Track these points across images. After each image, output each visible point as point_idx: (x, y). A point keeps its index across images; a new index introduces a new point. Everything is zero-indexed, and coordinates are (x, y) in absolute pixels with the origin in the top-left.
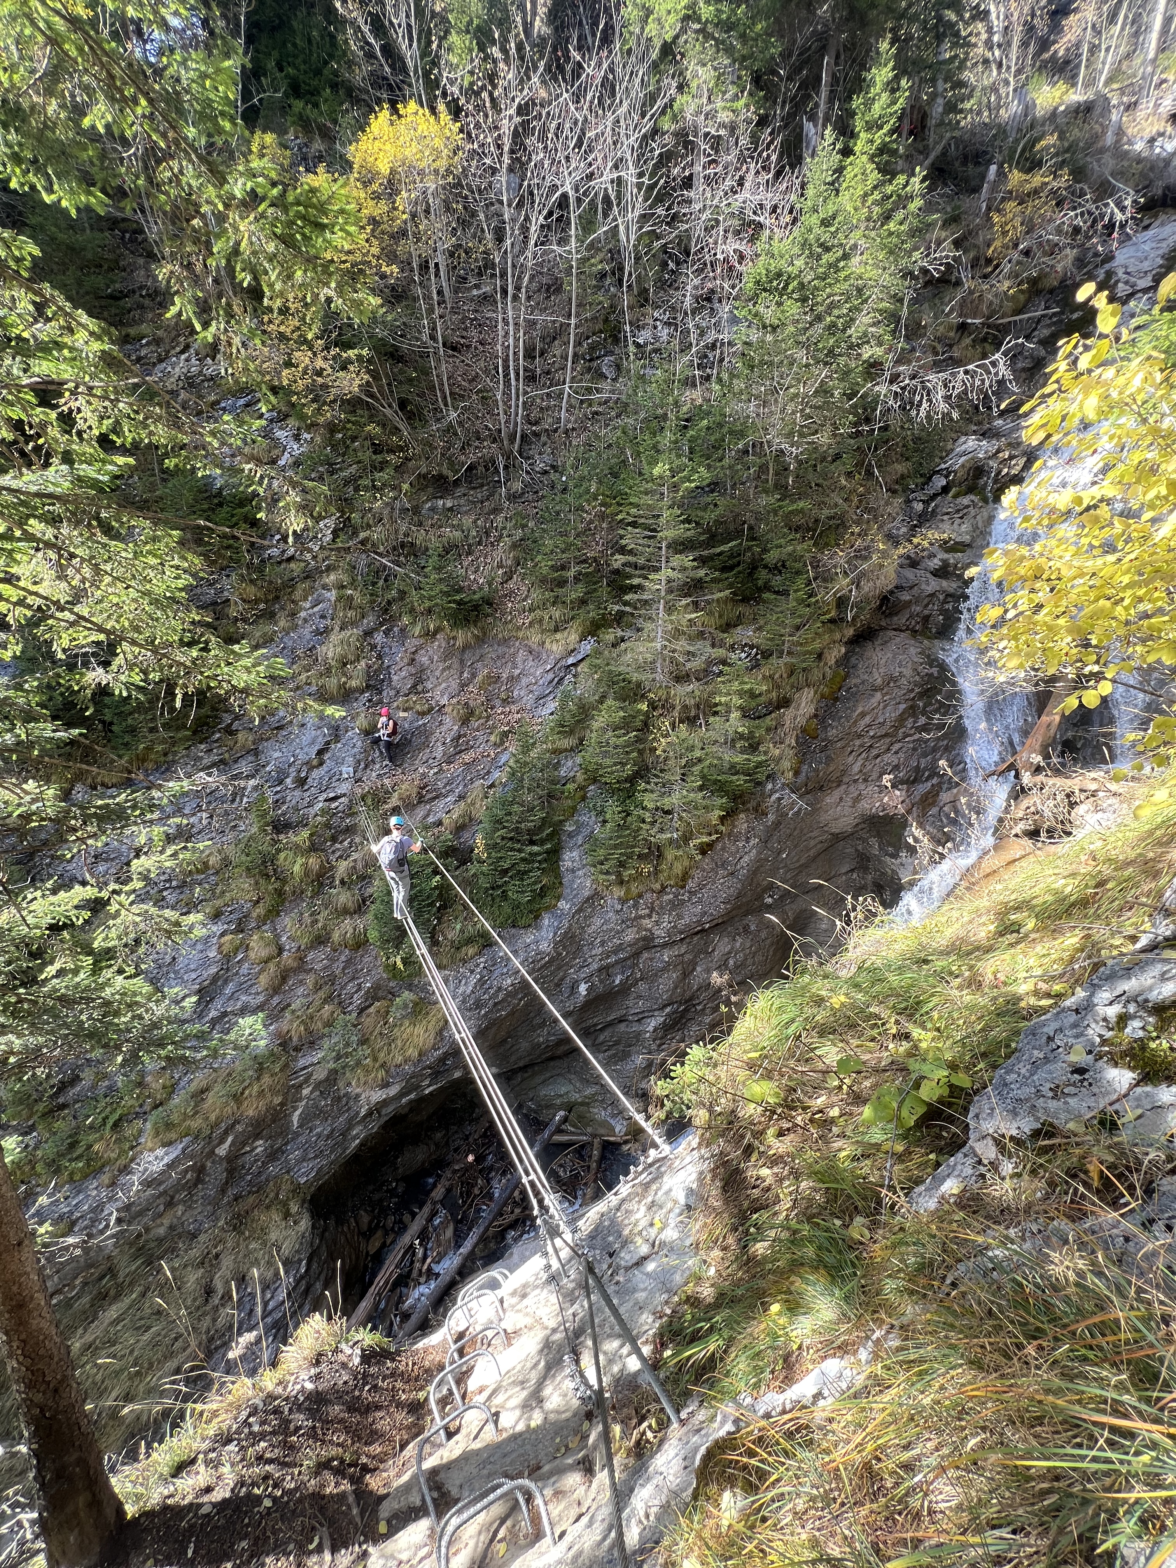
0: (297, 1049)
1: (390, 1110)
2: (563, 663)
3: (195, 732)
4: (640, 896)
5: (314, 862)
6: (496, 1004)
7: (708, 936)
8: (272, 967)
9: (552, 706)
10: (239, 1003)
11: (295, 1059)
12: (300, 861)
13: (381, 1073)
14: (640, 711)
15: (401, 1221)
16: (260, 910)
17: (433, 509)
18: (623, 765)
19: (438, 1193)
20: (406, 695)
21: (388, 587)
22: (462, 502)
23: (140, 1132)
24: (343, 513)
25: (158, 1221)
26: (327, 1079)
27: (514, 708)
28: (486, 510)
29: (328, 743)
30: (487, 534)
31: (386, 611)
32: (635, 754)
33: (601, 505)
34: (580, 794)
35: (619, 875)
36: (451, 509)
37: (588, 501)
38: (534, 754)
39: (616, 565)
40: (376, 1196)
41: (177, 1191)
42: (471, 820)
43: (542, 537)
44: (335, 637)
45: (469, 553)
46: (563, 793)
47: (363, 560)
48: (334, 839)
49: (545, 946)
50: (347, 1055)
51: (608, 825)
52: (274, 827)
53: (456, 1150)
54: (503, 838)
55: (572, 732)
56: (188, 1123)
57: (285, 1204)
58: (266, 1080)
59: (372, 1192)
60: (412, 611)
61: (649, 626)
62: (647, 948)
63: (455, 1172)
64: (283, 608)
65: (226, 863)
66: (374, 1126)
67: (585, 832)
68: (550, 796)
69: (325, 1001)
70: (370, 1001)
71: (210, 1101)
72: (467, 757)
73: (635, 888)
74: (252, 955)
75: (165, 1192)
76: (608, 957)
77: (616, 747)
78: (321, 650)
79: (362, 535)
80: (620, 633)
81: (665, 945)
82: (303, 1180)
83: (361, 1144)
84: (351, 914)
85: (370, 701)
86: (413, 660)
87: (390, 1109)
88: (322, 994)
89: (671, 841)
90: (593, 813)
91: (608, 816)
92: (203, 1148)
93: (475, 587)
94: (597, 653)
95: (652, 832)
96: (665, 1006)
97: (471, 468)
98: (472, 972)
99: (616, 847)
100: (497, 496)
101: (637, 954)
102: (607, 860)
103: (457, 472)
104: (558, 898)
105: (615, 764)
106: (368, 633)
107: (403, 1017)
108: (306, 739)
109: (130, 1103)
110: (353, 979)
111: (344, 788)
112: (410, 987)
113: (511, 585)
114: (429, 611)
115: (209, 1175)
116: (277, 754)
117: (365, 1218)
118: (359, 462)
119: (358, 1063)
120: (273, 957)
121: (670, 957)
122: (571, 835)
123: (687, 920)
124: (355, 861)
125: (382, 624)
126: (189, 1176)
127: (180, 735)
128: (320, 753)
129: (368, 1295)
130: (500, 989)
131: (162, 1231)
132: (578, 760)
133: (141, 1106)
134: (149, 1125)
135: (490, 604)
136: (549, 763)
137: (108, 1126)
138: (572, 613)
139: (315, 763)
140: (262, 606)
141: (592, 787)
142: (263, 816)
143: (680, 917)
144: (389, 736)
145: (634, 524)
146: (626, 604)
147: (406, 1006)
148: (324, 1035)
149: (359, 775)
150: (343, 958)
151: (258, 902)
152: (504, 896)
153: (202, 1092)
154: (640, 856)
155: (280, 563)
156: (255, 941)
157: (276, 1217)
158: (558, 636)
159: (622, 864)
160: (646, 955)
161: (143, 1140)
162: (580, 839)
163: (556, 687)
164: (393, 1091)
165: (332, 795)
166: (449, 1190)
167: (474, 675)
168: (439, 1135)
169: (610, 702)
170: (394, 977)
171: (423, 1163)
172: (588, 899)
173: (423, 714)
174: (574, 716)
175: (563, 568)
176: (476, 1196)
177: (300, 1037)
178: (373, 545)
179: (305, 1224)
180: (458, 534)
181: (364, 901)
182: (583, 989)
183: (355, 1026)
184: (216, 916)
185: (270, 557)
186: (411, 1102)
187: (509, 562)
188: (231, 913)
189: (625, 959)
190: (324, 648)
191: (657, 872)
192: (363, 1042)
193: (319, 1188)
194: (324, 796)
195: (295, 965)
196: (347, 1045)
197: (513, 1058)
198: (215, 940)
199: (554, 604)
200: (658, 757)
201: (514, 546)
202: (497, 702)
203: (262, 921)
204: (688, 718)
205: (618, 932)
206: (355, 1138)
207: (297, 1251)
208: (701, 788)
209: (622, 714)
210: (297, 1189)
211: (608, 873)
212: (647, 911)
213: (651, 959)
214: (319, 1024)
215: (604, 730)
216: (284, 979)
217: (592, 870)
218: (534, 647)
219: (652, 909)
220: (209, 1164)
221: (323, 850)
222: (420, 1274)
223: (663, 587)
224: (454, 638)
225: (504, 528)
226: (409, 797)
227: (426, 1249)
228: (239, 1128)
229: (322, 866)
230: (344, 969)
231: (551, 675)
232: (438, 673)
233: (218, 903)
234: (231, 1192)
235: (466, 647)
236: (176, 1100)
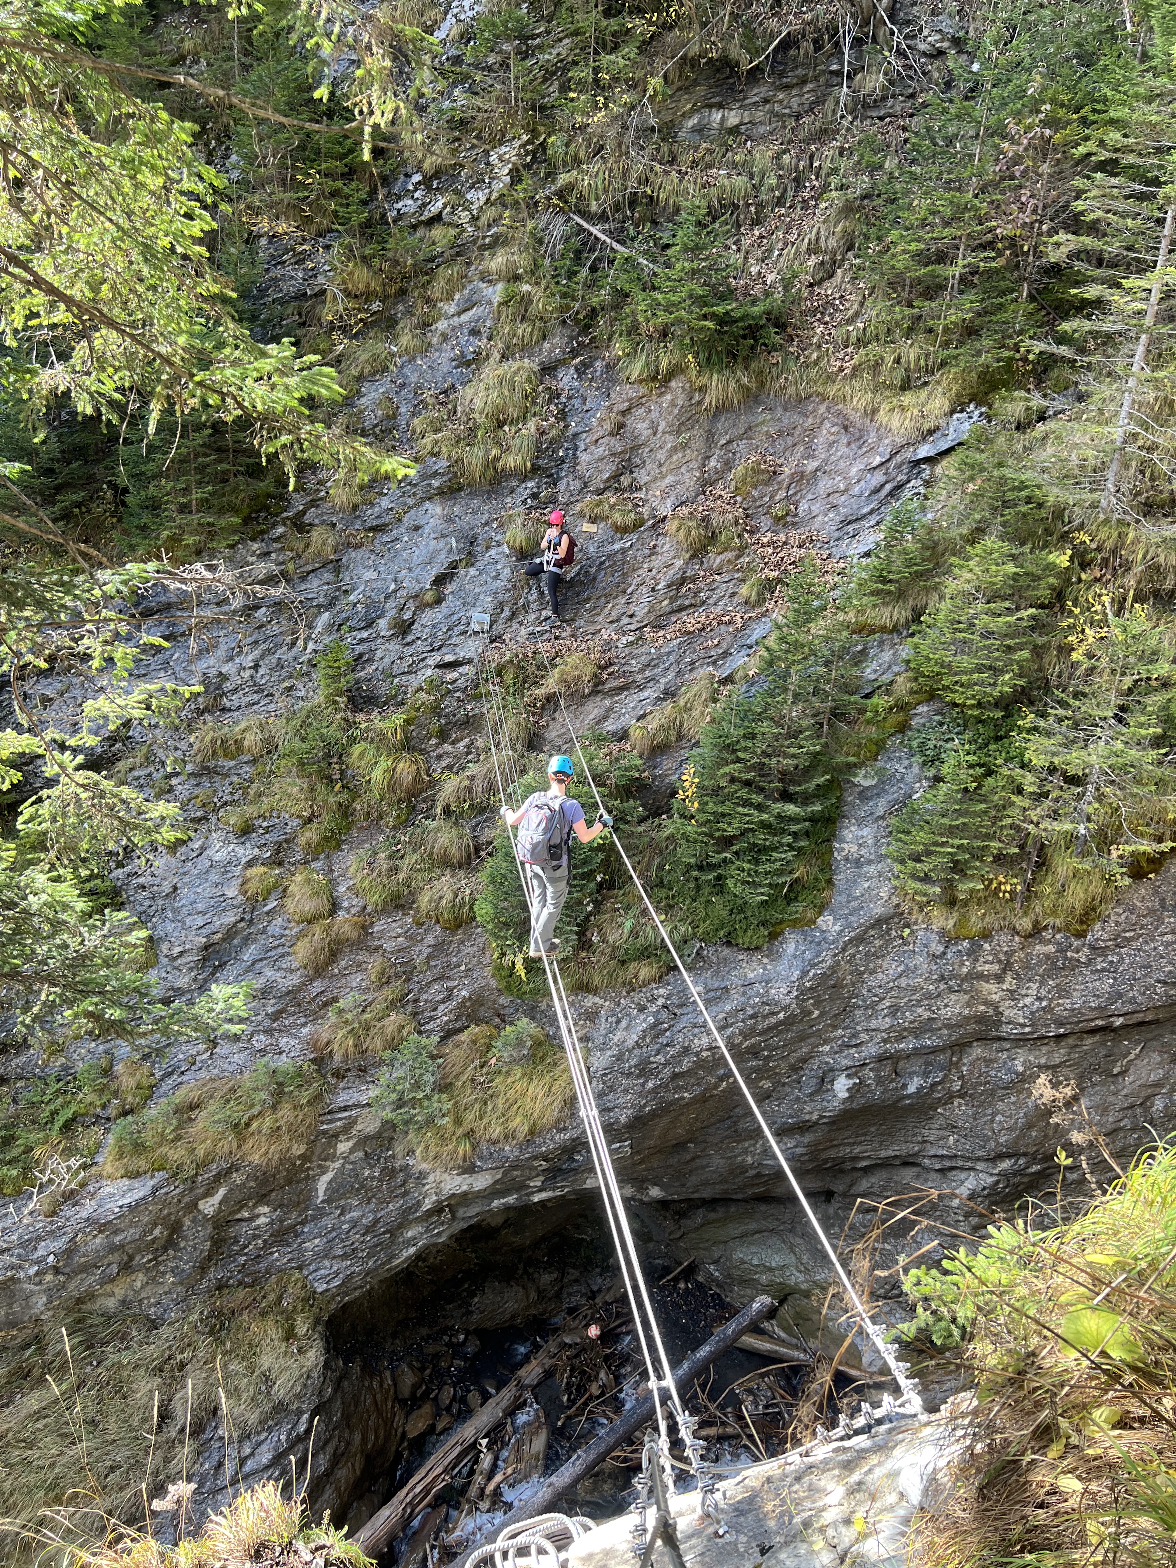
0: (339, 1075)
1: (470, 1213)
2: (908, 454)
3: (246, 521)
4: (986, 935)
5: (406, 768)
6: (675, 1076)
7: (1116, 1041)
8: (317, 929)
9: (871, 538)
10: (262, 980)
11: (334, 1090)
12: (385, 763)
13: (464, 1148)
14: (1051, 567)
15: (463, 1400)
16: (311, 835)
17: (700, 130)
18: (996, 671)
19: (531, 1373)
20: (600, 492)
21: (592, 285)
22: (759, 115)
23: (99, 1145)
24: (535, 134)
25: (108, 1287)
26: (378, 1135)
27: (795, 536)
28: (803, 134)
29: (454, 565)
30: (798, 183)
31: (586, 328)
32: (1025, 654)
33: (1044, 124)
34: (896, 718)
35: (949, 887)
36: (734, 131)
37: (1018, 115)
38: (818, 627)
39: (1055, 256)
40: (430, 1349)
41: (139, 1250)
42: (680, 738)
43: (907, 193)
44: (491, 372)
45: (756, 222)
46: (862, 711)
47: (559, 228)
48: (443, 735)
49: (781, 992)
50: (414, 1103)
51: (943, 788)
52: (351, 700)
53: (571, 1311)
54: (733, 780)
55: (901, 595)
56: (164, 1150)
57: (289, 1318)
58: (286, 1112)
59: (426, 1339)
60: (633, 330)
61: (1103, 390)
62: (983, 1039)
63: (564, 1346)
64: (409, 312)
65: (270, 748)
66: (442, 1233)
67: (895, 793)
68: (837, 714)
69: (394, 1005)
70: (463, 1021)
71: (200, 1125)
72: (691, 621)
73: (977, 918)
74: (291, 905)
75: (122, 1246)
76: (901, 1038)
77: (987, 634)
78: (466, 393)
79: (563, 179)
80: (1037, 401)
81: (1021, 1041)
82: (321, 1288)
83: (419, 1257)
84: (453, 868)
85: (535, 496)
86: (621, 426)
87: (473, 1211)
88: (388, 993)
89: (1071, 838)
90: (918, 759)
91: (945, 770)
92: (182, 1195)
93: (757, 290)
94: (982, 440)
95: (1033, 815)
96: (1001, 1157)
97: (788, 44)
98: (642, 1009)
99: (952, 831)
100: (830, 104)
101: (960, 1046)
102: (929, 853)
103: (758, 52)
104: (821, 909)
105: (980, 669)
106: (548, 369)
107: (514, 1061)
108: (419, 554)
109: (89, 1099)
110: (442, 978)
111: (470, 648)
112: (532, 1013)
113: (828, 289)
114: (664, 334)
115: (185, 1239)
116: (371, 575)
117: (408, 1379)
118: (576, 33)
119: (430, 1121)
120: (322, 916)
121: (1026, 1064)
122: (864, 795)
123: (1076, 1000)
124: (472, 778)
125: (574, 353)
126: (157, 1232)
127: (223, 522)
128: (440, 580)
129: (395, 1500)
130: (686, 1050)
131: (111, 1303)
132: (905, 651)
133: (104, 1107)
134: (111, 1139)
135: (781, 325)
136: (845, 650)
137: (58, 1124)
138: (943, 354)
139: (429, 597)
140: (376, 306)
141: (922, 709)
142: (336, 678)
143: (1063, 992)
144: (558, 564)
145: (1109, 167)
146: (1062, 339)
147: (520, 1043)
148: (381, 1062)
149: (498, 628)
150: (430, 940)
151: (310, 820)
152: (719, 885)
153: (192, 1107)
154: (1000, 859)
155: (414, 227)
156: (297, 884)
157: (274, 1333)
158: (908, 398)
159: (958, 867)
160: (977, 1051)
161: (100, 1159)
162: (881, 806)
163: (882, 503)
164: (481, 1182)
165: (449, 658)
166: (549, 1374)
167: (728, 466)
168: (546, 1278)
169: (990, 541)
170: (508, 988)
171: (513, 1317)
172: (879, 922)
173: (623, 530)
174: (910, 563)
175: (942, 258)
176: (591, 1398)
177: (346, 1056)
178: (582, 197)
179: (314, 1356)
180: (740, 182)
181: (477, 849)
182: (842, 1086)
183: (433, 1057)
184: (246, 831)
185: (400, 216)
186: (508, 1208)
187: (833, 243)
188: (267, 830)
189: (935, 1050)
190: (469, 391)
191: (1029, 894)
192: (444, 1087)
193: (345, 1307)
194: (436, 658)
195: (354, 935)
196: (417, 1086)
197: (693, 1180)
198: (238, 871)
199: (910, 332)
200: (1074, 665)
201: (848, 209)
202: (765, 523)
203: (313, 853)
204: (1156, 594)
205: (929, 996)
206: (409, 1243)
207: (297, 1396)
208: (1157, 742)
209: (1011, 568)
210: (309, 1298)
211: (926, 879)
212: (996, 968)
213: (988, 1062)
214: (378, 1043)
215: (969, 598)
216: (334, 955)
217: (897, 867)
218: (856, 417)
219: (1007, 966)
220: (187, 1222)
221: (422, 752)
222: (481, 1495)
223: (1152, 306)
224: (703, 389)
225: (834, 171)
226: (577, 679)
227: (496, 1459)
228: (237, 1178)
229: (417, 779)
230: (429, 958)
231: (878, 478)
232: (661, 455)
233: (251, 810)
234: (215, 1274)
235: (722, 409)
236: (152, 1111)
